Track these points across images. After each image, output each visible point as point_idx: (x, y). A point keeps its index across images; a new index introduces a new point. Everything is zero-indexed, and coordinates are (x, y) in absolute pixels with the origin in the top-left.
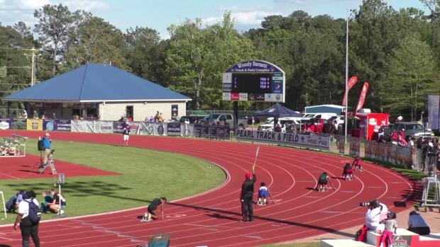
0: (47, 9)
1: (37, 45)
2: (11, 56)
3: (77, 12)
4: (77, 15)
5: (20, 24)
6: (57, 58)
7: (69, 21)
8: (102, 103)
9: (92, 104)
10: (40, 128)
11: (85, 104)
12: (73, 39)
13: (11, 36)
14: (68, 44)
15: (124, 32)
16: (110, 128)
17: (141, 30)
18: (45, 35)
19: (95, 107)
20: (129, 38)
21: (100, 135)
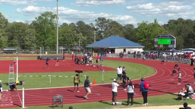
0: (99, 19)
1: (96, 30)
2: (88, 33)
3: (108, 20)
4: (108, 21)
5: (91, 24)
6: (102, 34)
7: (106, 22)
8: (116, 48)
9: (113, 48)
10: (97, 56)
11: (111, 48)
12: (107, 28)
13: (88, 28)
14: (105, 30)
15: (123, 26)
16: (118, 56)
17: (128, 25)
18: (98, 27)
19: (114, 49)
20: (124, 27)
21: (115, 58)
